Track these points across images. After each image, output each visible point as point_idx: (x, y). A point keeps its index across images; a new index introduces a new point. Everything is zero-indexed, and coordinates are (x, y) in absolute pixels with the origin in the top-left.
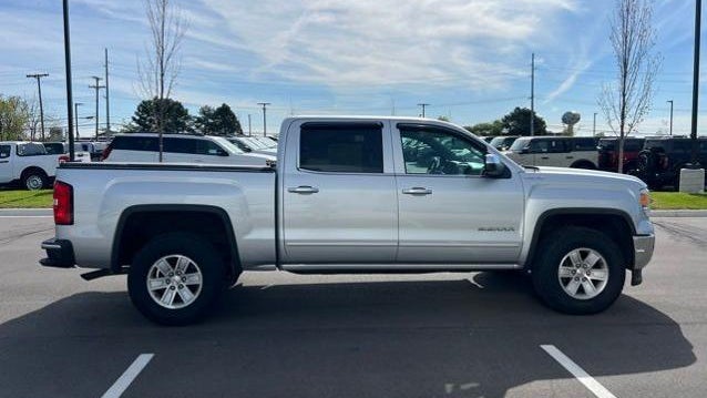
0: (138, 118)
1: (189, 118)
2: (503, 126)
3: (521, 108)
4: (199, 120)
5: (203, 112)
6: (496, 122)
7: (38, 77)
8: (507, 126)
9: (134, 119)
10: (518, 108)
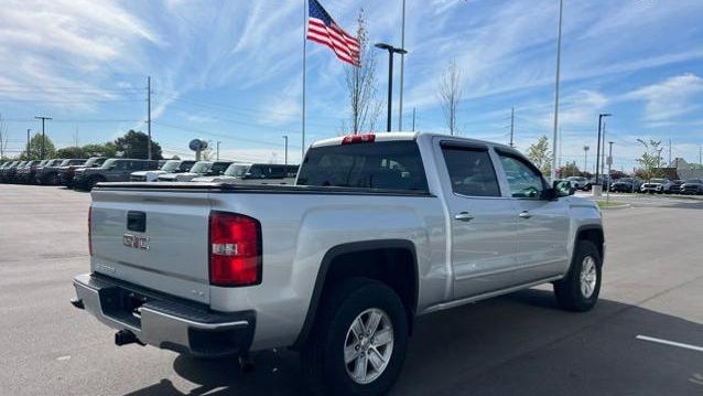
2: (118, 149)
3: (136, 131)
6: (109, 144)
8: (121, 150)
10: (132, 132)
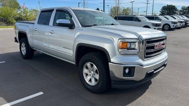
0: (161, 11)
1: (177, 10)
4: (181, 11)
5: (182, 8)
7: (132, 2)
9: (160, 11)
